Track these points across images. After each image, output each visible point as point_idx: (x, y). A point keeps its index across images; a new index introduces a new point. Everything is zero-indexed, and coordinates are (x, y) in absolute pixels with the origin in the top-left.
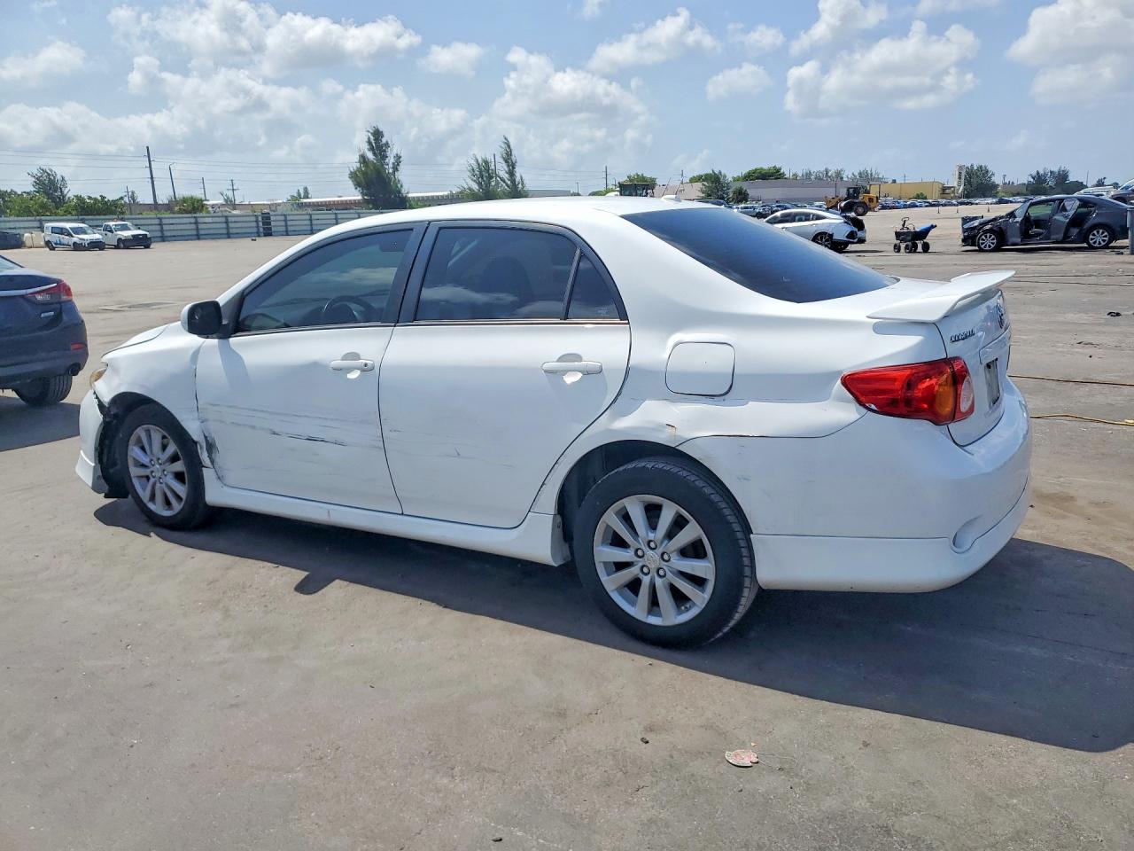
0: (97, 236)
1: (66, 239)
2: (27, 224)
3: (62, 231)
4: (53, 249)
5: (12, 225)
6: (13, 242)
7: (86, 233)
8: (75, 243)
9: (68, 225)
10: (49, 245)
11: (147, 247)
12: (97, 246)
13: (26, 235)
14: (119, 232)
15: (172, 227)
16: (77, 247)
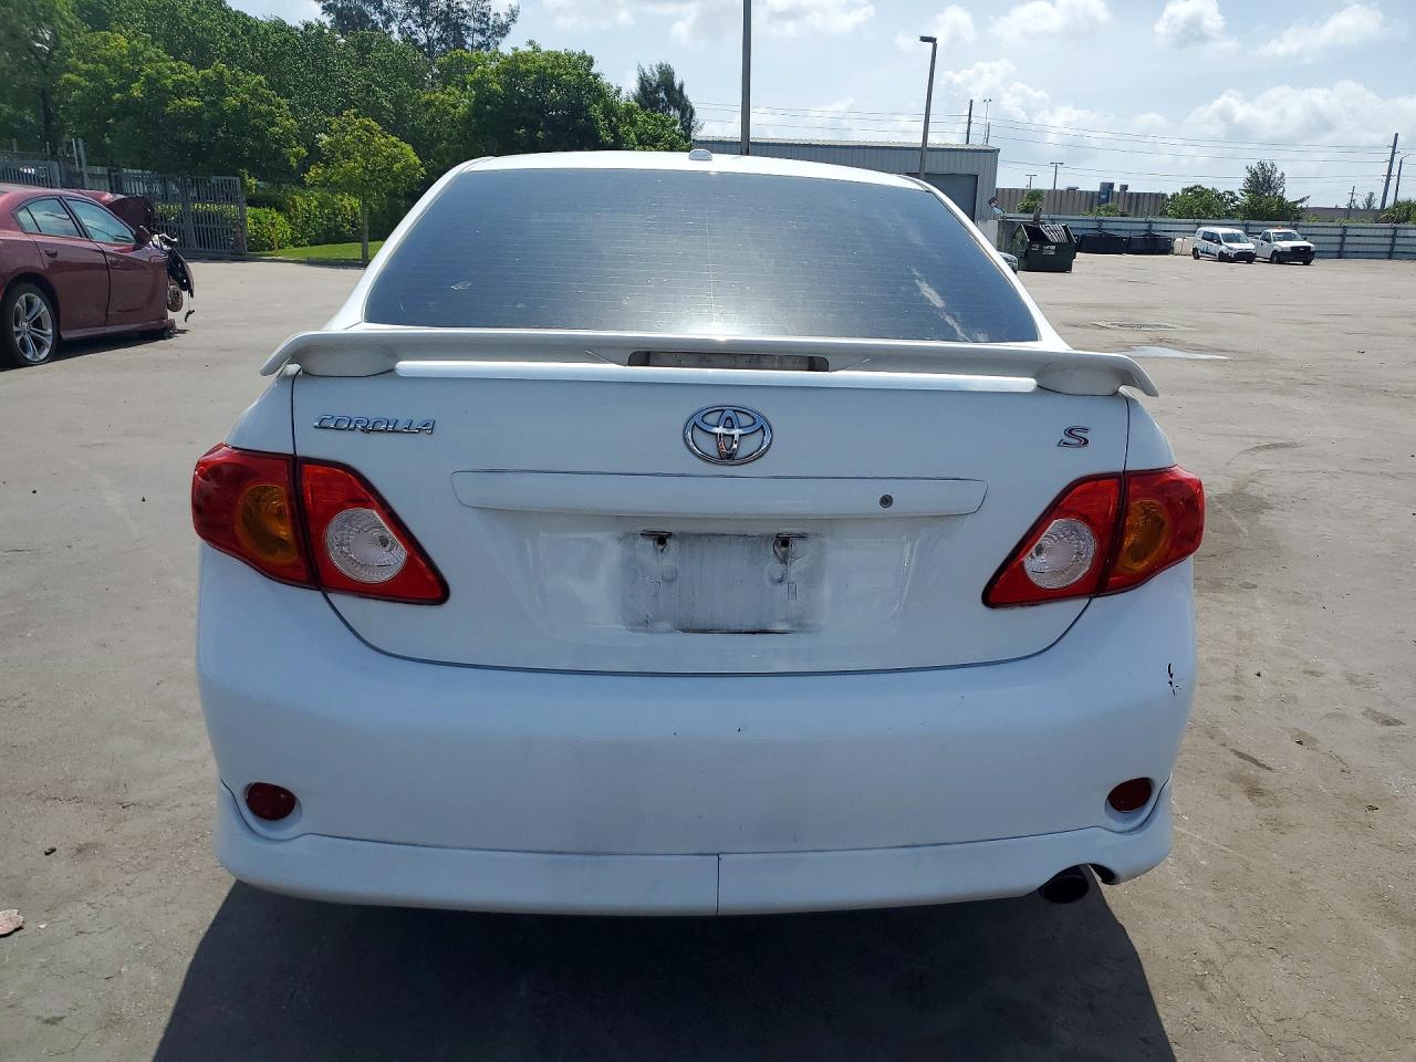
0: (1249, 246)
1: (1213, 247)
2: (1183, 228)
3: (1211, 237)
4: (1197, 257)
5: (1168, 227)
6: (1162, 248)
7: (1239, 242)
8: (1221, 253)
9: (1221, 231)
10: (1196, 254)
11: (1307, 263)
12: (1247, 257)
13: (1178, 240)
14: (1278, 243)
15: (1357, 240)
16: (1223, 258)
